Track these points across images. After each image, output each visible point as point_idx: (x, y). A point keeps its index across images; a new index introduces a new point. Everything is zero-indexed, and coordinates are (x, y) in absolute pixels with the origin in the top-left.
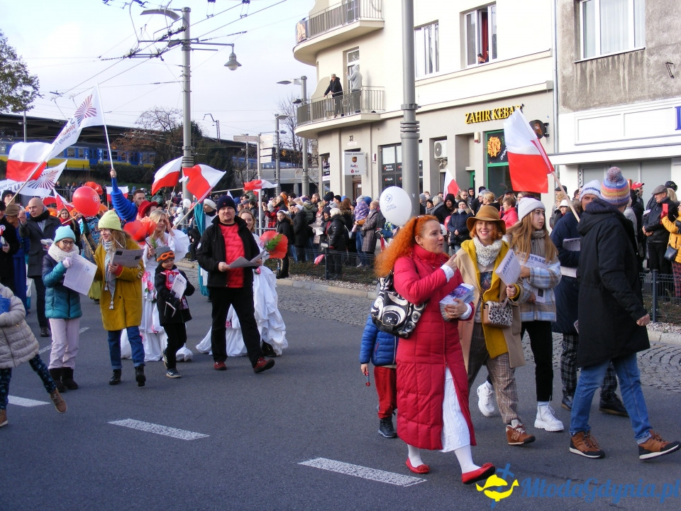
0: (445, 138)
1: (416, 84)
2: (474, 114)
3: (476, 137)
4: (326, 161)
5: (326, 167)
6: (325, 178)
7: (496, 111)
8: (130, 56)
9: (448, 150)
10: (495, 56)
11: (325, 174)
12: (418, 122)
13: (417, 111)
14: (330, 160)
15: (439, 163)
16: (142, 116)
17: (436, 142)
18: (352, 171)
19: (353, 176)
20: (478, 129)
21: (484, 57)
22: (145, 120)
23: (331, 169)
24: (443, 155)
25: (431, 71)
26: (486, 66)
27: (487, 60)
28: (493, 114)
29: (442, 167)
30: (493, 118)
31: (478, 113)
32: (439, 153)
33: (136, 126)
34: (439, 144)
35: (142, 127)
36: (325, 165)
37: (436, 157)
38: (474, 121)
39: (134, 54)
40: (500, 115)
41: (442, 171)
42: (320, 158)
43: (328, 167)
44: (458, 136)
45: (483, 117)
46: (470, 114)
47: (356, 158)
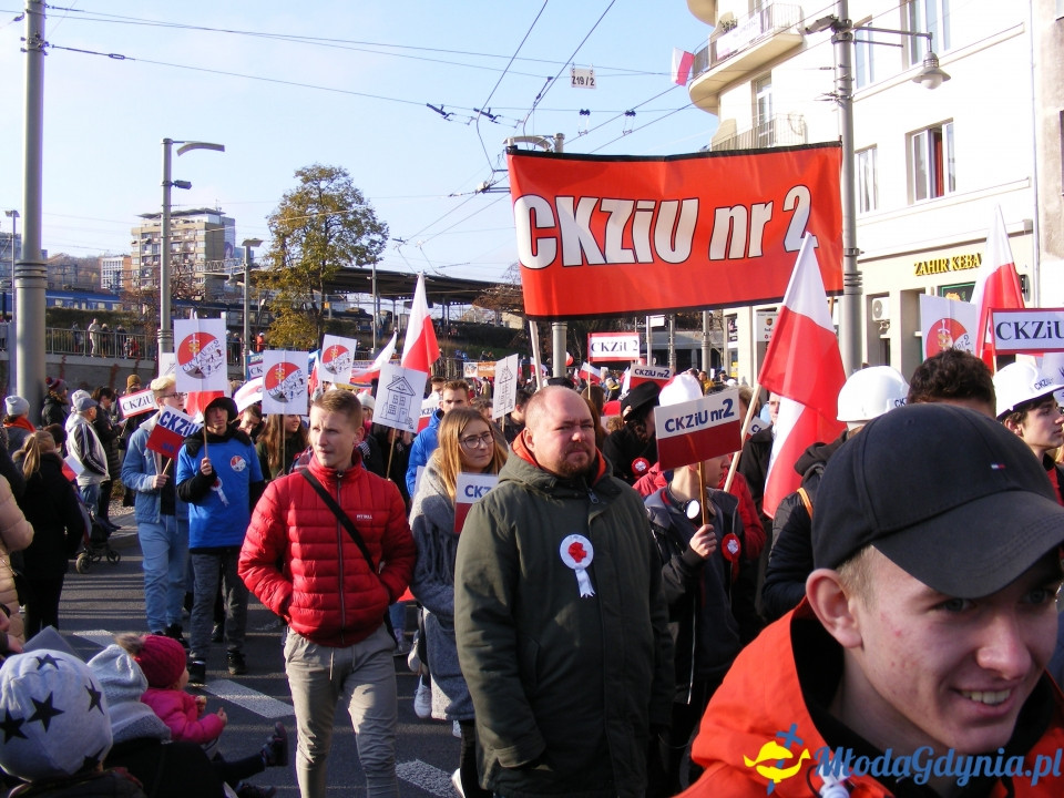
0: (886, 295)
1: (857, 223)
2: (925, 263)
3: (928, 292)
4: (733, 322)
5: (732, 331)
6: (731, 345)
7: (955, 260)
8: (484, 190)
9: (891, 310)
10: (953, 187)
11: (730, 340)
12: (860, 273)
13: (859, 258)
14: (737, 323)
15: (879, 327)
16: (511, 268)
17: (875, 300)
18: (766, 336)
19: (767, 343)
20: (930, 282)
21: (938, 191)
22: (513, 273)
23: (739, 333)
24: (884, 317)
25: (868, 208)
26: (939, 201)
27: (942, 194)
28: (952, 264)
29: (884, 331)
30: (951, 267)
31: (931, 263)
32: (879, 314)
33: (503, 281)
34: (879, 303)
35: (509, 281)
36: (731, 328)
37: (875, 319)
38: (925, 272)
39: (488, 188)
40: (959, 264)
41: (883, 336)
42: (725, 319)
43: (734, 331)
44: (903, 292)
45: (936, 267)
46: (920, 264)
47: (771, 319)
